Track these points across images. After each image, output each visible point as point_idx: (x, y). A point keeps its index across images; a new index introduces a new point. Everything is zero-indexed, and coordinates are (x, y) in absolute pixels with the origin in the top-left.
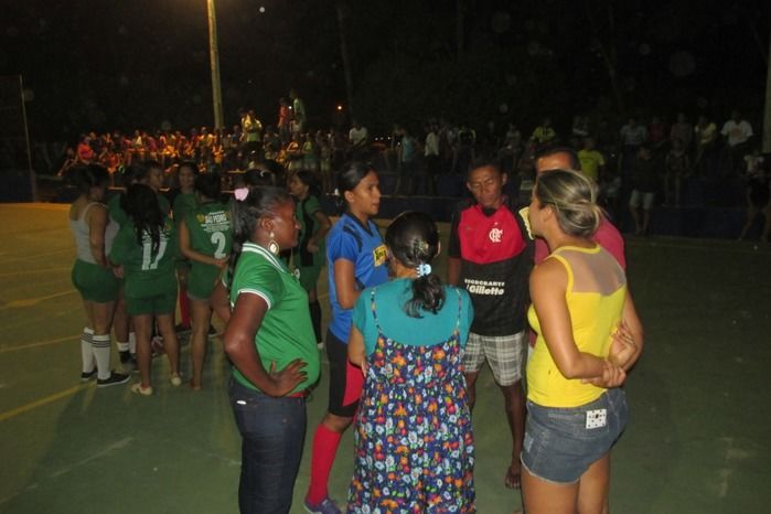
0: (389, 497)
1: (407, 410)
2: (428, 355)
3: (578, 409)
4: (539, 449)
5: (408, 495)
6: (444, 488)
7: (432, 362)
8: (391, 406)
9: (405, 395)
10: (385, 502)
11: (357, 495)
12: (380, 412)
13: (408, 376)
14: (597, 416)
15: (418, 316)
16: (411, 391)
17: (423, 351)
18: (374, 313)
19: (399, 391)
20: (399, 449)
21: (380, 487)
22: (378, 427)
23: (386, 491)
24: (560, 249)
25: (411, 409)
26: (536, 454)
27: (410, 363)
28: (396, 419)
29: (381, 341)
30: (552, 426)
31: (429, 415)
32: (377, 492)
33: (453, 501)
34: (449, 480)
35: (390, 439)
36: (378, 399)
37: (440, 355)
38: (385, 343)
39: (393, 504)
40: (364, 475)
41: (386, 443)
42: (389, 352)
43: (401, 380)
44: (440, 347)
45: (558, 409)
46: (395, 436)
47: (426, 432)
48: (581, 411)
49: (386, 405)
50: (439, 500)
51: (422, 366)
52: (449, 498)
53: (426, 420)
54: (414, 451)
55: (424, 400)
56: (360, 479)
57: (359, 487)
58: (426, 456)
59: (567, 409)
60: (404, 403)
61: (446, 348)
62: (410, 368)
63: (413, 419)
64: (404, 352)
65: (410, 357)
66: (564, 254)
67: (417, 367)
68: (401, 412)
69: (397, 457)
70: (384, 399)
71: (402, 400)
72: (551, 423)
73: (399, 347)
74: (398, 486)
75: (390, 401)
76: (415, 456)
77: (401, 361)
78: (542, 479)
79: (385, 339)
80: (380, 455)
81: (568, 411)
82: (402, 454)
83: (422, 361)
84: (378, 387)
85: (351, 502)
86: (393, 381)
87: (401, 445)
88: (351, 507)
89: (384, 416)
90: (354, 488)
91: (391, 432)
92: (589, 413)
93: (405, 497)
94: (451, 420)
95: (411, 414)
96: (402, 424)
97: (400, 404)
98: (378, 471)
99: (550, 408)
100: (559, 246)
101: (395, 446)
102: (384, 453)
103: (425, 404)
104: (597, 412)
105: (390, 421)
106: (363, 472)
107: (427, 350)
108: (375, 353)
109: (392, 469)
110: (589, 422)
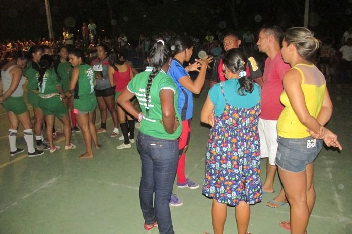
0: (228, 181)
1: (237, 139)
2: (248, 113)
3: (304, 139)
4: (285, 158)
5: (237, 179)
6: (253, 174)
7: (250, 116)
8: (229, 138)
9: (236, 132)
10: (226, 183)
11: (208, 183)
12: (224, 141)
13: (239, 123)
14: (312, 142)
15: (243, 95)
16: (238, 130)
17: (246, 111)
18: (223, 94)
19: (233, 130)
20: (233, 158)
21: (224, 176)
22: (224, 148)
23: (227, 178)
24: (297, 65)
25: (239, 139)
26: (283, 160)
27: (240, 117)
28: (231, 144)
29: (227, 107)
30: (291, 147)
31: (246, 141)
32: (222, 179)
33: (257, 180)
34: (255, 170)
35: (229, 153)
36: (223, 135)
37: (253, 112)
38: (229, 107)
39: (230, 183)
40: (213, 172)
41: (227, 156)
42: (231, 112)
43: (236, 125)
44: (253, 109)
45: (294, 139)
46: (231, 152)
47: (245, 149)
48: (305, 140)
49: (227, 138)
50: (251, 179)
51: (244, 119)
52: (256, 178)
53: (245, 143)
54: (240, 158)
55: (244, 134)
56: (211, 175)
57: (210, 178)
58: (245, 159)
59: (298, 139)
60: (235, 136)
61: (256, 109)
62: (240, 119)
63: (239, 143)
64: (238, 112)
65: (240, 114)
66: (299, 67)
67: (243, 118)
68: (234, 140)
69: (232, 161)
70: (226, 135)
71: (235, 135)
72: (290, 146)
73: (236, 109)
74: (232, 175)
75: (229, 136)
76: (241, 160)
77: (236, 116)
78: (288, 171)
79: (229, 106)
80: (224, 161)
81: (299, 140)
82: (234, 160)
83: (245, 116)
84: (223, 129)
85: (205, 186)
86: (231, 126)
87: (234, 156)
88: (205, 188)
89: (227, 143)
90: (207, 179)
91: (230, 150)
92: (309, 141)
93: (235, 180)
94: (255, 143)
95: (238, 141)
96: (234, 146)
97: (234, 136)
98: (223, 168)
99: (290, 139)
100: (297, 64)
101: (231, 156)
102: (226, 159)
103: (245, 136)
104: (312, 140)
105: (229, 145)
106: (213, 171)
107: (248, 110)
108: (223, 113)
109: (229, 167)
110: (308, 144)
